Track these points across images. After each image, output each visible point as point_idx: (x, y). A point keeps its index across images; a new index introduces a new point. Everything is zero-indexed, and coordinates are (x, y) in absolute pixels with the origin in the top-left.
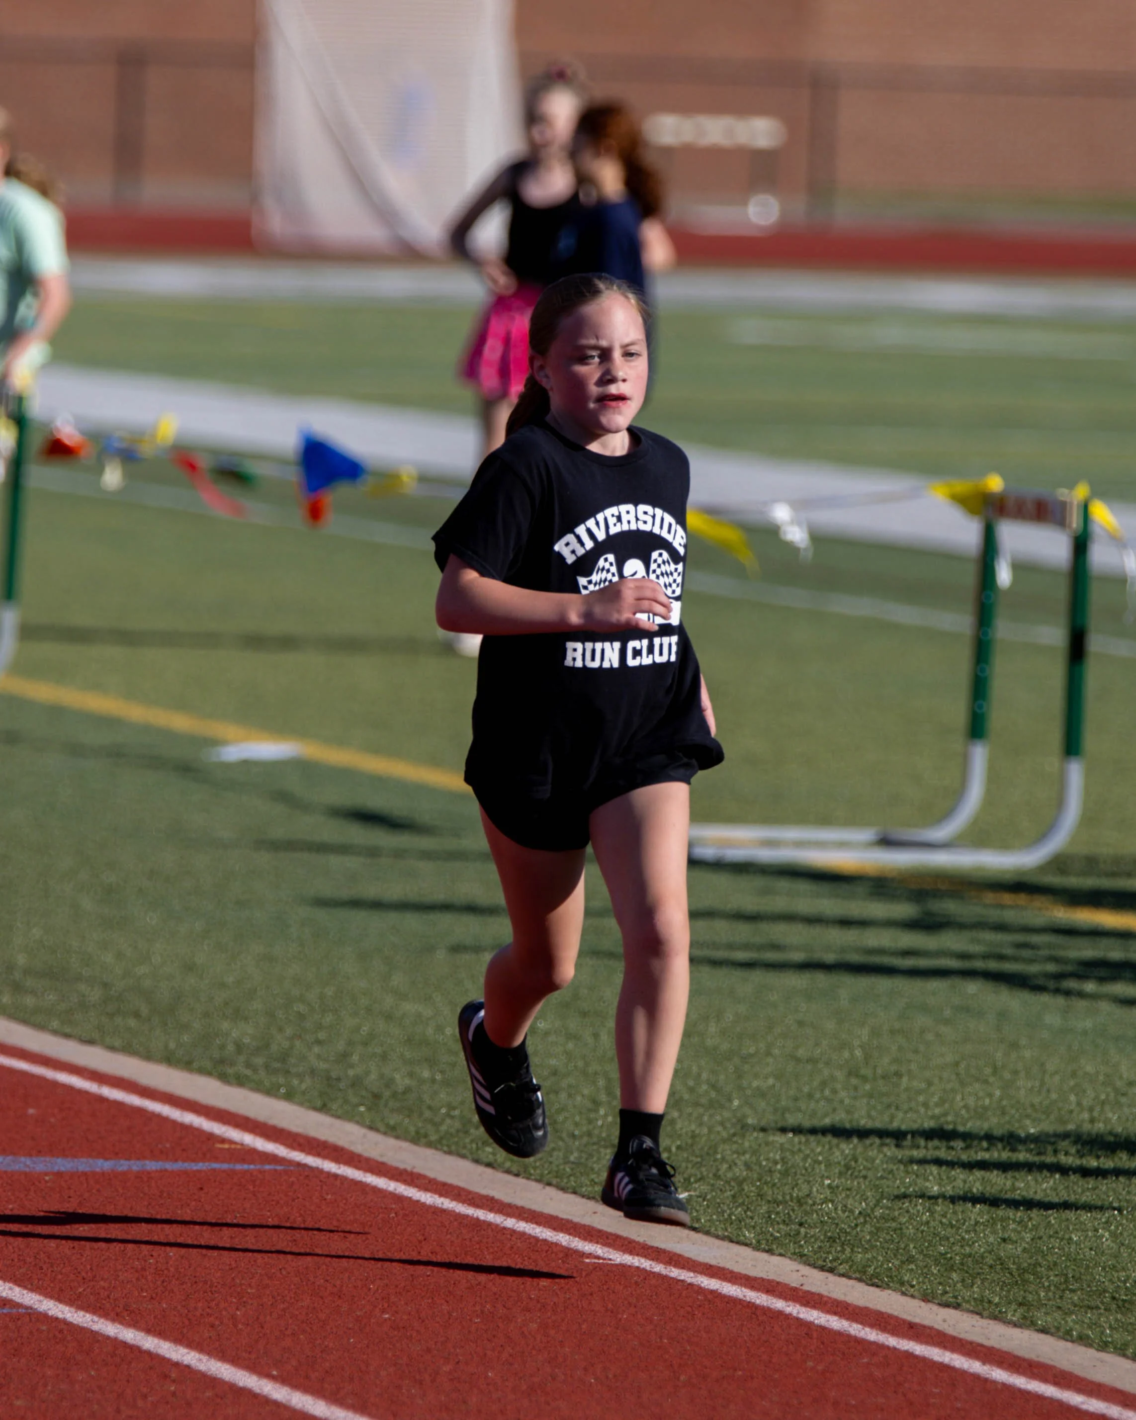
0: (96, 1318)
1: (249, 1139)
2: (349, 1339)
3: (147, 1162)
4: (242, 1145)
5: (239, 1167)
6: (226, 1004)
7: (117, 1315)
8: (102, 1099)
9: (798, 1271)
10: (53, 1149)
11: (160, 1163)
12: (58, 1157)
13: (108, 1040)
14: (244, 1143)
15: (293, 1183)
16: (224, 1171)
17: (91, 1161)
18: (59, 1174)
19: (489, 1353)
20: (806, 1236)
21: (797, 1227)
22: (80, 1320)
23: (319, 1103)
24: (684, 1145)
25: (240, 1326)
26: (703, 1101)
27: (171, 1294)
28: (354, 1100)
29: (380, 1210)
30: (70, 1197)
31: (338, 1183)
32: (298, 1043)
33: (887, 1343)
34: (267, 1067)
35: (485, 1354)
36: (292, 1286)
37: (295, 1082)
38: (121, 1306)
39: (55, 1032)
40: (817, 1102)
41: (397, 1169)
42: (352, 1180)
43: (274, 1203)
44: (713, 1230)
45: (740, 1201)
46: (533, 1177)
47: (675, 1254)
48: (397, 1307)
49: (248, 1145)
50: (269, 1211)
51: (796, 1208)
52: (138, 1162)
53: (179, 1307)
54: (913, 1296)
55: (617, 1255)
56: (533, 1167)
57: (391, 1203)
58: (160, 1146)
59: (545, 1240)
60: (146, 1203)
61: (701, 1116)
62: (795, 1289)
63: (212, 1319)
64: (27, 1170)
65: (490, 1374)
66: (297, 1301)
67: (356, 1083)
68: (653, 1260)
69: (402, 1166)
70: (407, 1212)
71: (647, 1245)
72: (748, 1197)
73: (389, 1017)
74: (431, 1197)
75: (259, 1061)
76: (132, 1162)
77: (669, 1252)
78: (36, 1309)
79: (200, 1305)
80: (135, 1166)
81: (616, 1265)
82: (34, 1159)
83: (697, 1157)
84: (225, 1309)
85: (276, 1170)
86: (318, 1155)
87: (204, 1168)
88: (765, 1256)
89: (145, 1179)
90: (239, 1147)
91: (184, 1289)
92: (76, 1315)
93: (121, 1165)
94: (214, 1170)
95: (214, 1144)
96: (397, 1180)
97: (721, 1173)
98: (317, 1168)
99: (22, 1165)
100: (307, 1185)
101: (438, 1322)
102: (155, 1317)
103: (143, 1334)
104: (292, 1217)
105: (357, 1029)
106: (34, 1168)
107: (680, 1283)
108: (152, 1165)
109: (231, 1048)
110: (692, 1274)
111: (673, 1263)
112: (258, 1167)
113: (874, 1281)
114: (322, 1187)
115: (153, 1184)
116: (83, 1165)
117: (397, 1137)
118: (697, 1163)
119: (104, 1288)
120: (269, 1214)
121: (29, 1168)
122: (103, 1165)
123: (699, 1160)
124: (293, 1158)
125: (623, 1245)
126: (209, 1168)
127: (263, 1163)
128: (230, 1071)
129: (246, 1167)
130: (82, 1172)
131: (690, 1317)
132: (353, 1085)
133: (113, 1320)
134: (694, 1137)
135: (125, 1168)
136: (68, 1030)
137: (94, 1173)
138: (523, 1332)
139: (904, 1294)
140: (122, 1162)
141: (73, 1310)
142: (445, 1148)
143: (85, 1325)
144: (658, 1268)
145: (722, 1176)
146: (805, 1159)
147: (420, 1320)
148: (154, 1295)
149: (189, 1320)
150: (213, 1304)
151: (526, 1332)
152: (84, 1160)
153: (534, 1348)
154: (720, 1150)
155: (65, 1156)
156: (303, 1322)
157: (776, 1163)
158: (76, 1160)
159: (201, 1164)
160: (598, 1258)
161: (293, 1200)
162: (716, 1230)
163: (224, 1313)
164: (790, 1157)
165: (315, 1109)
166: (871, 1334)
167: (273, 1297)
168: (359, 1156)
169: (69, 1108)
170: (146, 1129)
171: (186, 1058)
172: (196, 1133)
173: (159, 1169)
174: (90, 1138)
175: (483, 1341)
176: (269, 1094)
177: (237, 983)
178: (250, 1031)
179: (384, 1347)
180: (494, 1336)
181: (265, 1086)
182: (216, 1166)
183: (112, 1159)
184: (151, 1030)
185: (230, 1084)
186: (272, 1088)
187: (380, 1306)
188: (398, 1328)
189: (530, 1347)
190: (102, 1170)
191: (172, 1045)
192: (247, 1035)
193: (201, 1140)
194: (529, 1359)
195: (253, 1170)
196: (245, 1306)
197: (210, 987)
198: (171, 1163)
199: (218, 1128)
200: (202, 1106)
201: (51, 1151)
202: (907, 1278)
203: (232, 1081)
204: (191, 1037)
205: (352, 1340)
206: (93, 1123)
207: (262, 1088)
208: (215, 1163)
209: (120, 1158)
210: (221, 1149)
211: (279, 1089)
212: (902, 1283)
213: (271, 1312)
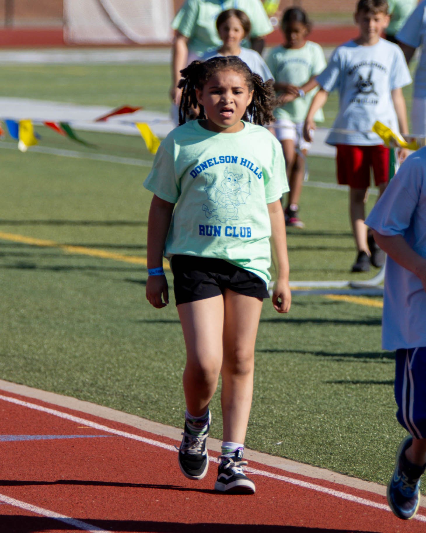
0: (32, 506)
1: (91, 424)
2: (142, 512)
3: (49, 436)
4: (89, 426)
5: (88, 436)
6: (77, 365)
7: (41, 504)
8: (28, 409)
9: (332, 475)
11: (55, 436)
12: (10, 435)
13: (28, 382)
15: (112, 443)
16: (82, 438)
17: (25, 436)
18: (12, 442)
19: (203, 516)
20: (334, 459)
21: (330, 455)
22: (26, 507)
23: (120, 407)
24: (278, 420)
25: (95, 507)
26: (284, 401)
27: (64, 494)
28: (135, 405)
29: (151, 453)
30: (17, 452)
31: (132, 442)
32: (109, 381)
33: (374, 506)
34: (96, 392)
35: (202, 516)
37: (109, 398)
38: (43, 500)
39: (5, 380)
40: (333, 400)
41: (156, 435)
42: (138, 441)
43: (105, 452)
44: (294, 458)
45: (304, 444)
46: (215, 437)
47: (279, 469)
48: (162, 496)
49: (91, 427)
50: (103, 456)
51: (329, 447)
52: (45, 436)
53: (68, 500)
54: (382, 485)
55: (254, 470)
56: (214, 433)
57: (155, 450)
58: (54, 428)
60: (50, 454)
61: (283, 408)
62: (332, 483)
63: (82, 504)
67: (135, 398)
68: (269, 472)
69: (158, 434)
70: (162, 454)
71: (266, 465)
72: (307, 443)
73: (147, 369)
74: (172, 447)
75: (94, 389)
76: (42, 436)
77: (276, 468)
78: (6, 502)
79: (77, 498)
80: (44, 437)
81: (254, 475)
83: (284, 426)
84: (88, 500)
85: (104, 437)
86: (122, 430)
87: (74, 437)
88: (317, 468)
89: (49, 443)
90: (88, 427)
91: (69, 491)
92: (24, 505)
93: (39, 437)
94: (78, 438)
95: (77, 426)
96: (156, 440)
97: (295, 432)
98: (122, 436)
100: (118, 443)
101: (180, 503)
102: (58, 504)
103: (53, 512)
104: (113, 459)
105: (133, 375)
107: (282, 482)
108: (51, 437)
109: (81, 384)
110: (287, 478)
111: (278, 473)
112: (97, 436)
113: (366, 478)
114: (125, 444)
115: (52, 445)
116: (21, 438)
117: (155, 421)
118: (284, 428)
119: (35, 492)
120: (103, 457)
122: (30, 438)
123: (285, 427)
124: (111, 432)
125: (256, 466)
126: (76, 437)
127: (98, 434)
128: (82, 394)
129: (91, 436)
130: (22, 441)
131: (288, 497)
132: (134, 398)
133: (40, 506)
134: (282, 417)
135: (40, 438)
136: (11, 379)
137: (27, 441)
139: (379, 483)
140: (38, 436)
141: (22, 502)
142: (176, 425)
143: (28, 509)
144: (272, 475)
145: (296, 434)
146: (330, 426)
148: (57, 495)
149: (73, 505)
150: (82, 498)
152: (22, 436)
153: (222, 513)
154: (293, 423)
155: (14, 434)
156: (122, 505)
157: (318, 427)
158: (18, 436)
159: (72, 436)
161: (113, 450)
162: (295, 458)
163: (87, 501)
164: (324, 424)
165: (119, 410)
166: (367, 502)
167: (108, 494)
168: (139, 430)
169: (14, 413)
170: (47, 421)
171: (62, 389)
172: (69, 422)
173: (54, 438)
174: (24, 426)
175: (200, 510)
176: (99, 404)
177: (81, 356)
178: (88, 377)
179: (158, 515)
180: (205, 508)
181: (97, 400)
182: (78, 436)
183: (33, 435)
184: (46, 377)
185: (82, 400)
186: (100, 401)
187: (154, 496)
188: (163, 506)
189: (221, 512)
190: (30, 439)
191: (55, 384)
192: (87, 378)
193: (71, 425)
194: (221, 518)
195: (94, 437)
196: (96, 498)
197: (70, 358)
198: (59, 436)
199: (78, 420)
200: (71, 410)
201: (7, 432)
202: (379, 476)
203: (82, 398)
204: (63, 380)
205: (144, 512)
206: (25, 419)
207: (96, 401)
208: (78, 435)
209: (37, 434)
210: (80, 429)
211: (103, 401)
212: (378, 479)
213: (108, 501)
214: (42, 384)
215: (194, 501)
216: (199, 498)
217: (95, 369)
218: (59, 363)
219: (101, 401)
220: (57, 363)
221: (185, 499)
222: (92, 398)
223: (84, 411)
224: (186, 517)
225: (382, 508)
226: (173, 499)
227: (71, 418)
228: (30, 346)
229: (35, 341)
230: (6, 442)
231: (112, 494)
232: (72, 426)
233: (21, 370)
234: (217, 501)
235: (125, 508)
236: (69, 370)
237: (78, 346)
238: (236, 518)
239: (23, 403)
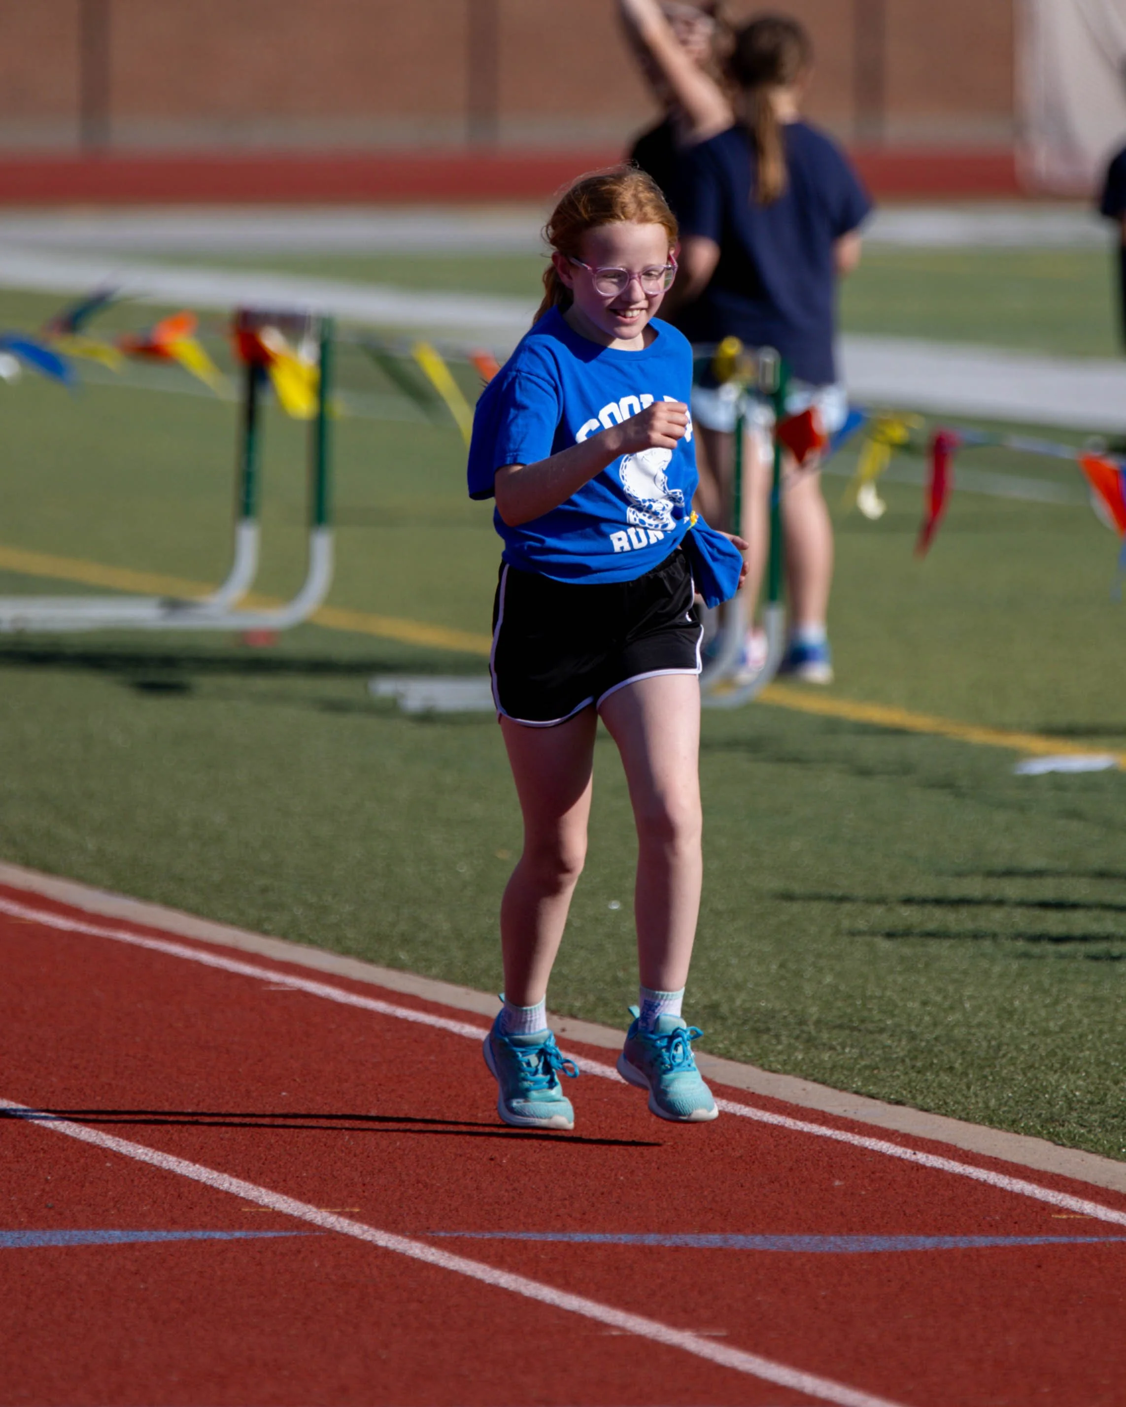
1: (1089, 1208)
3: (975, 1238)
4: (1082, 1214)
5: (1080, 1240)
6: (1053, 1053)
8: (918, 1167)
10: (866, 1226)
11: (990, 1238)
12: (872, 1235)
13: (919, 1098)
14: (1085, 1212)
16: (1064, 1245)
17: (910, 1238)
18: (875, 1254)
27: (1014, 1389)
30: (889, 1281)
34: (1103, 1124)
39: (857, 1093)
49: (1088, 1215)
52: (965, 1238)
58: (988, 1219)
60: (977, 1285)
64: (839, 1250)
75: (1095, 1117)
76: (958, 1238)
80: (962, 1242)
82: (846, 1237)
87: (1042, 1243)
89: (975, 1257)
90: (1078, 1217)
93: (946, 1242)
94: (1052, 1244)
95: (1050, 1214)
99: (832, 1246)
106: (846, 1248)
108: (981, 1241)
109: (1061, 1103)
112: (1103, 1239)
115: (984, 1263)
116: (901, 1243)
121: (840, 1247)
122: (925, 1243)
126: (1047, 1242)
127: (1107, 1235)
128: (1064, 1130)
129: (1088, 1239)
130: (902, 1252)
135: (950, 1245)
136: (873, 1089)
137: (915, 1253)
140: (947, 1238)
152: (903, 1237)
155: (880, 1234)
158: (893, 1238)
159: (1036, 1238)
169: (881, 1178)
170: (972, 1199)
171: (1011, 1116)
172: (1028, 1203)
173: (989, 1245)
174: (907, 1212)
176: (1108, 1157)
177: (1062, 1029)
178: (1080, 1083)
181: (1103, 1145)
182: (1054, 1239)
183: (934, 1235)
184: (969, 1088)
185: (1063, 1145)
186: (1111, 1148)
190: (924, 1248)
191: (993, 1103)
192: (1078, 1088)
193: (1035, 1210)
195: (1096, 1243)
197: (1032, 1034)
198: (1003, 1238)
199: (1053, 1196)
200: (1033, 1171)
201: (864, 1229)
203: (1064, 1140)
204: (1014, 1092)
206: (910, 1194)
207: (1101, 1149)
208: (1052, 1236)
209: (944, 1234)
210: (1058, 1220)
211: (1120, 1149)
214: (957, 1102)
217: (1098, 1063)
218: (1005, 1047)
219: (1116, 1148)
220: (999, 1047)
222: (1092, 1141)
223: (1068, 1174)
227: (1034, 1193)
228: (924, 1003)
229: (939, 990)
230: (860, 1255)
232: (1037, 1213)
233: (900, 1067)
236: (1032, 1066)
237: (1056, 1002)
239: (906, 1153)
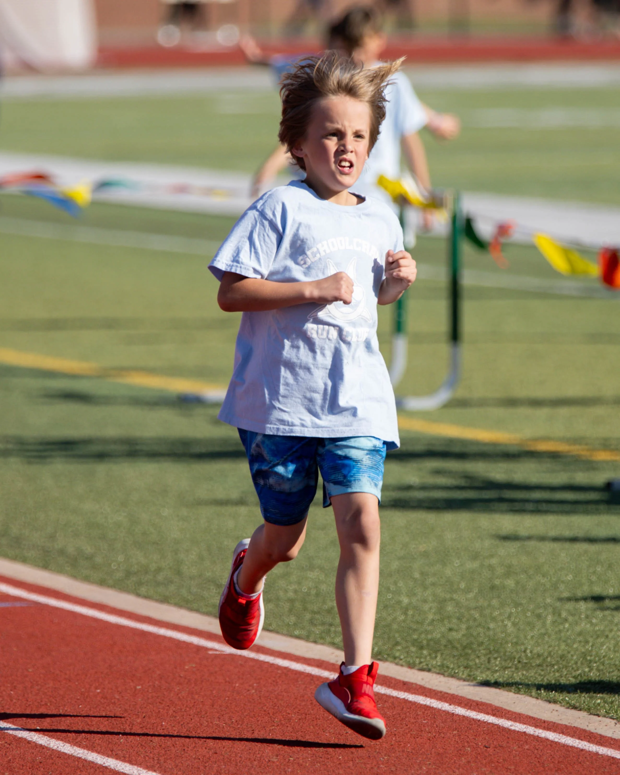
2: (79, 706)
9: (333, 653)
15: (33, 614)
19: (161, 710)
23: (41, 564)
25: (14, 701)
31: (58, 612)
33: (392, 694)
35: (159, 712)
36: (41, 675)
48: (104, 685)
54: (402, 666)
59: (184, 642)
65: (164, 723)
66: (45, 684)
67: (61, 553)
73: (74, 512)
81: (228, 655)
84: (4, 690)
85: (21, 606)
88: (313, 645)
96: (93, 609)
98: (45, 604)
100: (41, 614)
101: (129, 693)
107: (265, 664)
110: (272, 658)
111: (260, 652)
112: (11, 605)
114: (49, 615)
117: (89, 583)
124: (32, 599)
127: (13, 602)
131: (275, 683)
132: (59, 554)
138: (179, 697)
139: (397, 664)
147: (119, 693)
151: (181, 697)
153: (187, 707)
156: (50, 697)
160: (216, 650)
163: (4, 693)
165: (39, 569)
166: (382, 689)
167: (31, 682)
168: (69, 595)
175: (157, 703)
179: (100, 710)
180: (163, 700)
187: (94, 685)
188: (106, 698)
189: (185, 706)
194: (185, 713)
195: (9, 607)
196: (15, 688)
202: (397, 654)
205: (80, 706)
212: (395, 658)
213: (31, 692)
215: (148, 691)
216: (154, 686)
221: (135, 687)
224: (138, 713)
225: (403, 697)
226: (120, 689)
231: (37, 682)
234: (179, 690)
235: (55, 702)
238: (206, 714)
